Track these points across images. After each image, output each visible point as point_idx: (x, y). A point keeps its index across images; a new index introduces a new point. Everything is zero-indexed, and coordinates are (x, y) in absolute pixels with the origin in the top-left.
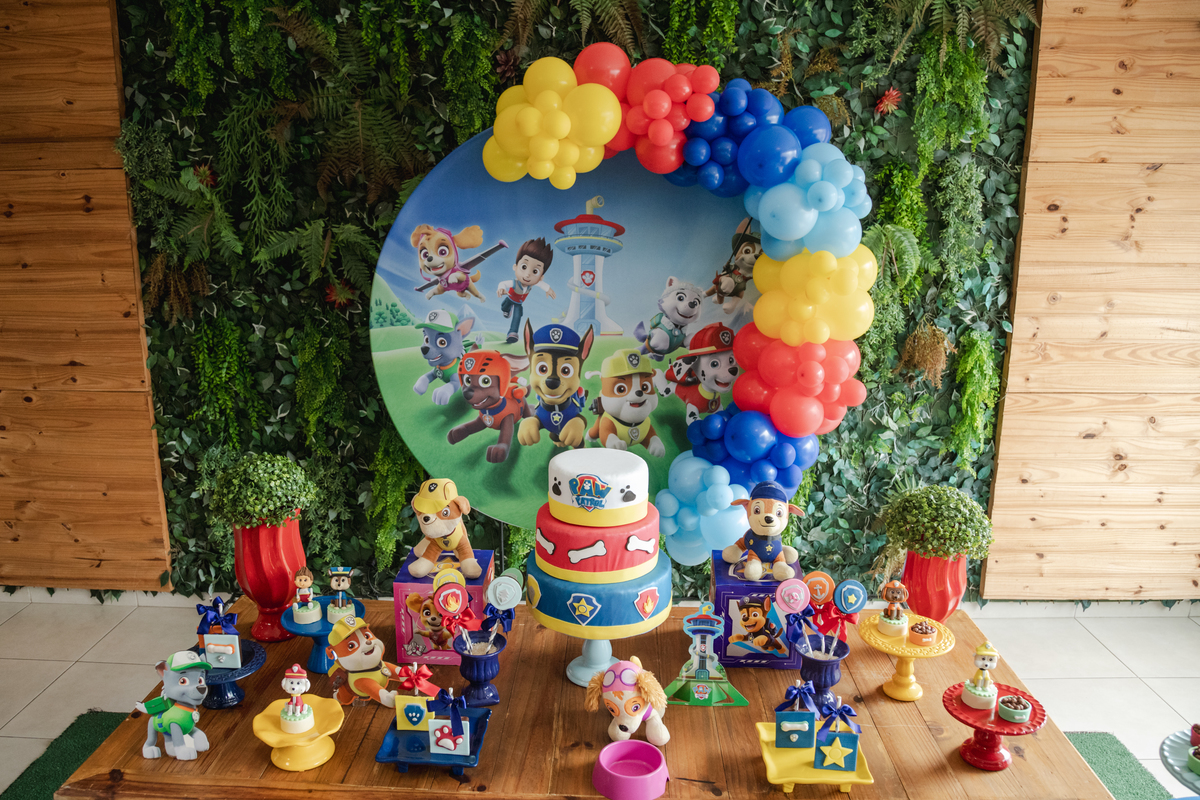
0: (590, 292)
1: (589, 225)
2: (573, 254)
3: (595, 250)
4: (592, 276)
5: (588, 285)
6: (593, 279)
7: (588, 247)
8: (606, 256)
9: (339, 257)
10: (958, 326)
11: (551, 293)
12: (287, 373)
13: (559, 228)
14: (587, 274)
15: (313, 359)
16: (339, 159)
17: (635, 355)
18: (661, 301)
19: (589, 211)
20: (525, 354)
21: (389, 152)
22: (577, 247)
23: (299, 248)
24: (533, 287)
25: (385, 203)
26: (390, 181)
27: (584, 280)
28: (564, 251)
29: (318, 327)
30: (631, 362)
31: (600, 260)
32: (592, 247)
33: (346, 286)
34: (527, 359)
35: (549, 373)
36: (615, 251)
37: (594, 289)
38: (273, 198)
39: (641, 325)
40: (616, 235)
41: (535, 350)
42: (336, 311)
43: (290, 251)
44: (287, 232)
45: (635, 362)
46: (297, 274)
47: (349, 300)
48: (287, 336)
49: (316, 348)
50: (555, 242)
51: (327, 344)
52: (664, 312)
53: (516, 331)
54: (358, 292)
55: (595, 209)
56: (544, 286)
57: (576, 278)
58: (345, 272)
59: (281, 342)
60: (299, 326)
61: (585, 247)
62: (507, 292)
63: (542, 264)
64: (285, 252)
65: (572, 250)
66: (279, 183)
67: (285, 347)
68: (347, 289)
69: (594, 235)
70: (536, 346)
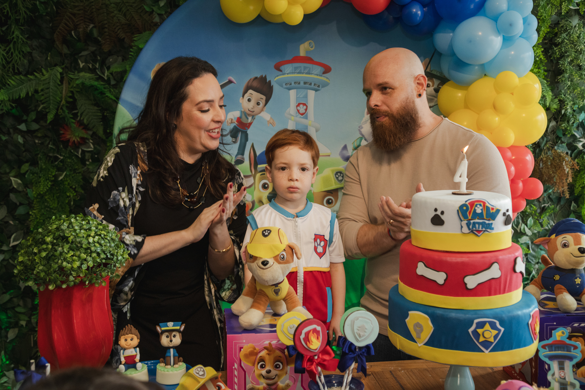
0: (303, 121)
1: (302, 65)
2: (289, 89)
3: (307, 85)
4: (305, 107)
5: (302, 114)
6: (306, 110)
7: (302, 83)
8: (316, 90)
9: (75, 100)
10: (573, 151)
11: (271, 121)
12: (21, 204)
13: (278, 67)
14: (301, 106)
15: (47, 190)
16: (74, 15)
17: (341, 173)
18: (360, 127)
19: (302, 53)
20: (250, 174)
21: (120, 11)
22: (293, 83)
23: (36, 91)
24: (256, 117)
25: (115, 57)
26: (122, 35)
27: (298, 111)
28: (282, 86)
29: (52, 162)
30: (337, 178)
31: (311, 94)
32: (305, 83)
33: (80, 126)
34: (252, 178)
35: (270, 190)
36: (323, 87)
37: (306, 118)
38: (11, 45)
39: (345, 147)
40: (324, 73)
41: (259, 170)
42: (69, 148)
43: (27, 94)
44: (25, 75)
45: (340, 178)
46: (33, 116)
47: (82, 138)
48: (22, 171)
49: (51, 181)
50: (275, 79)
51: (61, 178)
52: (363, 136)
53: (243, 154)
54: (90, 133)
55: (307, 52)
56: (266, 116)
57: (292, 109)
58: (79, 114)
59: (15, 177)
60: (34, 163)
61: (299, 83)
62: (235, 121)
63: (264, 97)
64: (23, 95)
65: (289, 86)
66: (17, 33)
67: (19, 181)
68: (81, 128)
69: (307, 73)
70: (259, 166)
